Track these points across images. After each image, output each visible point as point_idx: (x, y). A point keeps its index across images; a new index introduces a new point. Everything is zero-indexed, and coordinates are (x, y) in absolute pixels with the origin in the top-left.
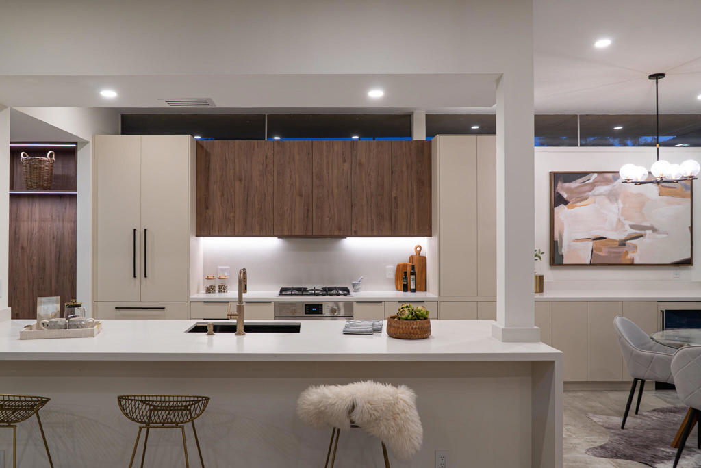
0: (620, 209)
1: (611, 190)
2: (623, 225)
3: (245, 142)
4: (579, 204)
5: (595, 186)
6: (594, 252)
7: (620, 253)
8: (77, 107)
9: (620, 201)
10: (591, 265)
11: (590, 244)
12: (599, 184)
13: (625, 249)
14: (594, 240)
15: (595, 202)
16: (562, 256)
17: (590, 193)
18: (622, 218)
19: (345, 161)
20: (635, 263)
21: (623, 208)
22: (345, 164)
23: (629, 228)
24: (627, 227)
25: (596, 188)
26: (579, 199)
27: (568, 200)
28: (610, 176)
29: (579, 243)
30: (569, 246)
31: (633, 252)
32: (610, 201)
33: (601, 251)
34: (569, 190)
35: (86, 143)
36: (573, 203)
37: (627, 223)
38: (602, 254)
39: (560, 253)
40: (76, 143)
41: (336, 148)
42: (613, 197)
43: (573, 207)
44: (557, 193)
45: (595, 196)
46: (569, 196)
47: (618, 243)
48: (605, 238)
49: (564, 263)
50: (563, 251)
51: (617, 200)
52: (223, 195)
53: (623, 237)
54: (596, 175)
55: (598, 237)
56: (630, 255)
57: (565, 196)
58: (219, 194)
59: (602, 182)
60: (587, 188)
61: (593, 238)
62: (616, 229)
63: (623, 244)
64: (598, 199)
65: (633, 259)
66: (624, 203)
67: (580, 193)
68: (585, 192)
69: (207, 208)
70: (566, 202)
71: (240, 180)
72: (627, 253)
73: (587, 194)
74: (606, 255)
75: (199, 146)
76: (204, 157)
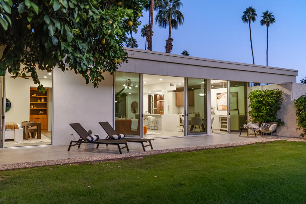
40: (164, 94)
75: (176, 93)
76: (176, 94)
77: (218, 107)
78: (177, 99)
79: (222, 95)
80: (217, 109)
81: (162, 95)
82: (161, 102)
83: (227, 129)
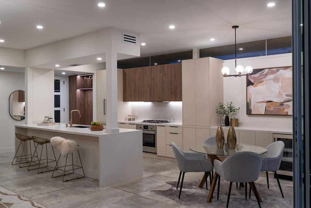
0: (280, 87)
1: (275, 77)
2: (282, 95)
3: (134, 68)
4: (259, 85)
5: (267, 75)
6: (266, 108)
7: (280, 109)
8: (90, 64)
9: (280, 82)
10: (265, 115)
11: (265, 104)
12: (269, 74)
13: (283, 107)
14: (266, 102)
15: (267, 83)
16: (251, 110)
17: (265, 79)
18: (281, 91)
19: (161, 73)
20: (288, 114)
21: (282, 86)
22: (161, 74)
23: (285, 96)
24: (284, 96)
25: (268, 76)
26: (259, 82)
27: (254, 83)
28: (275, 69)
29: (259, 104)
30: (254, 105)
31: (288, 109)
32: (275, 82)
33: (270, 107)
34: (254, 78)
35: (94, 73)
36: (257, 84)
37: (284, 94)
38: (271, 109)
39: (250, 109)
40: (92, 74)
41: (158, 68)
42: (276, 80)
43: (256, 86)
44: (248, 80)
45: (267, 80)
46: (254, 81)
47: (279, 104)
48: (272, 101)
49: (252, 113)
50: (251, 107)
51: (278, 82)
52: (129, 87)
53: (282, 101)
54: (267, 70)
55: (269, 101)
56: (286, 110)
57: (252, 81)
58: (128, 87)
59: (271, 73)
60: (262, 77)
61: (266, 101)
62: (278, 97)
63: (282, 104)
64: (268, 82)
65: (287, 112)
66: (282, 83)
67: (259, 79)
68: (262, 79)
69: (125, 92)
70: (252, 84)
71: (133, 82)
72: (284, 109)
73: (263, 79)
74: (273, 110)
75: (123, 71)
76: (124, 74)
77: (252, 107)
78: (127, 85)
79: (266, 75)
80: (249, 112)
81: (88, 77)
82: (85, 94)
83: (290, 174)
